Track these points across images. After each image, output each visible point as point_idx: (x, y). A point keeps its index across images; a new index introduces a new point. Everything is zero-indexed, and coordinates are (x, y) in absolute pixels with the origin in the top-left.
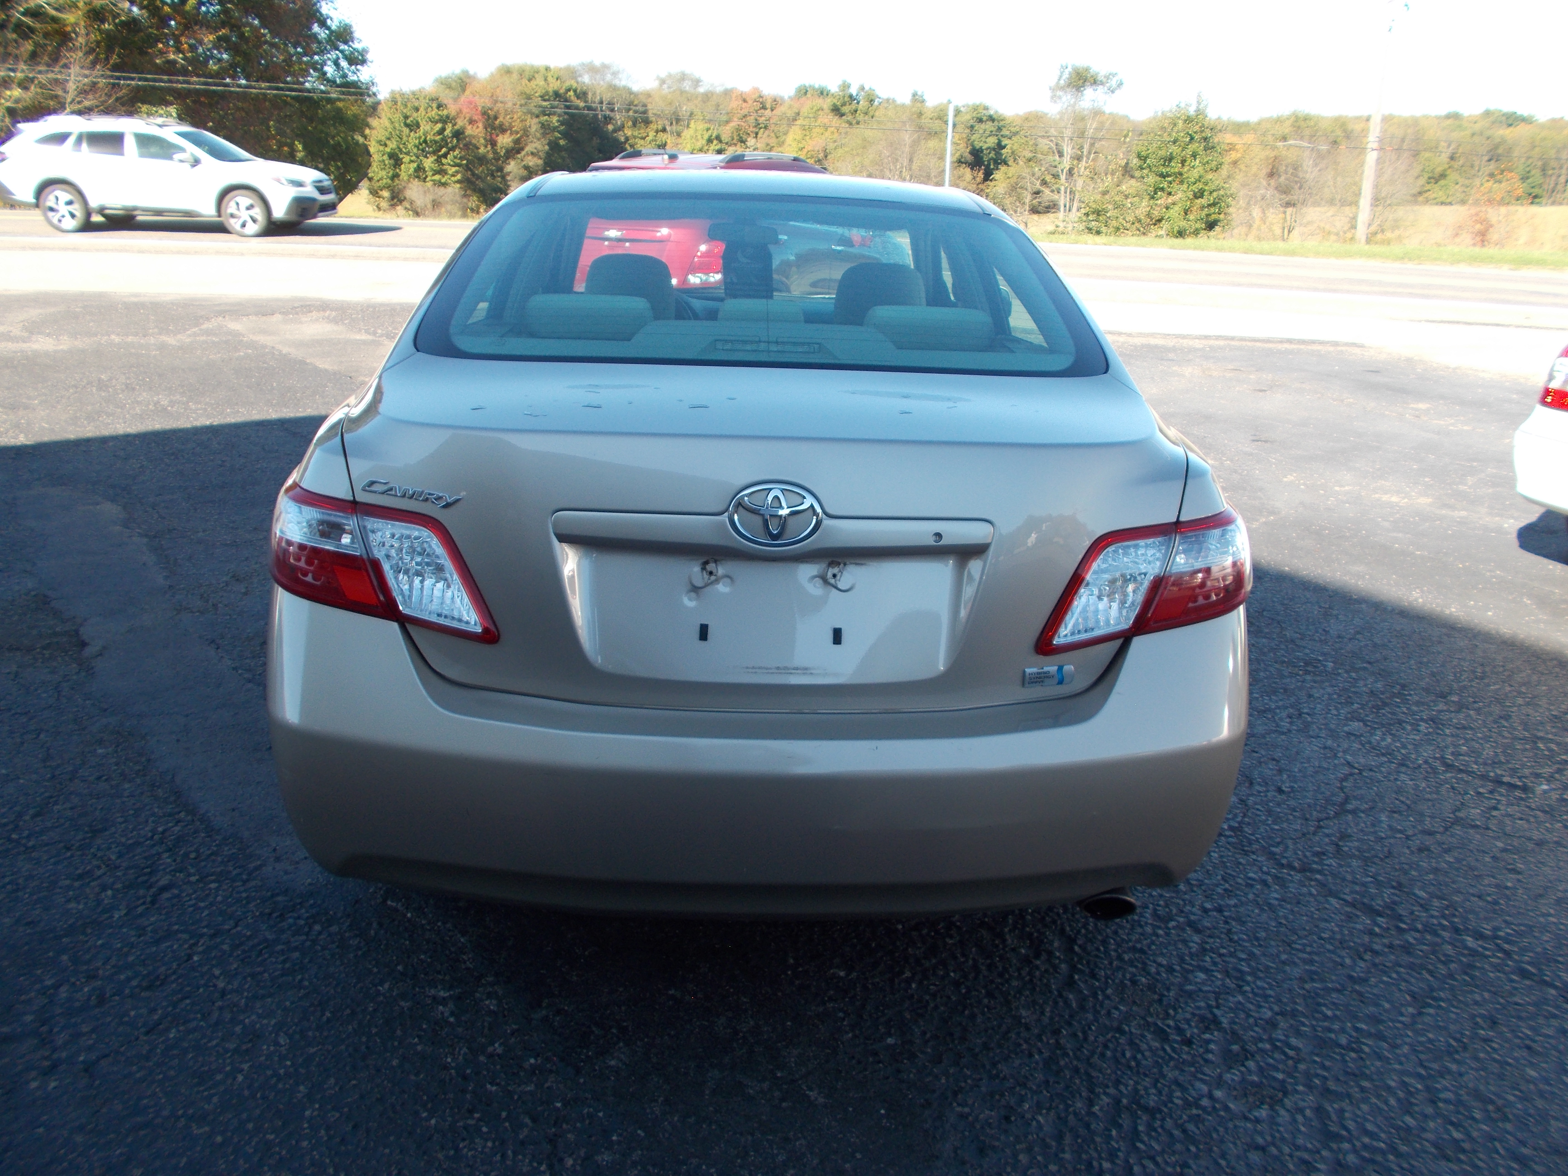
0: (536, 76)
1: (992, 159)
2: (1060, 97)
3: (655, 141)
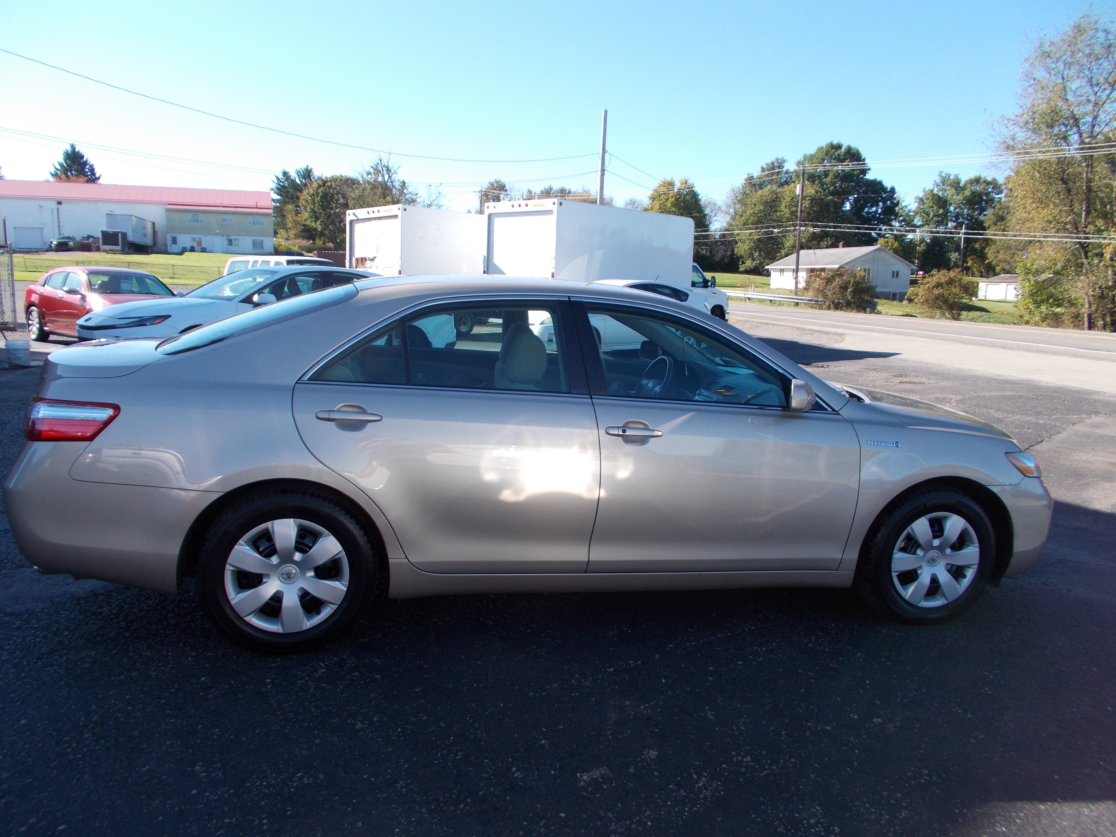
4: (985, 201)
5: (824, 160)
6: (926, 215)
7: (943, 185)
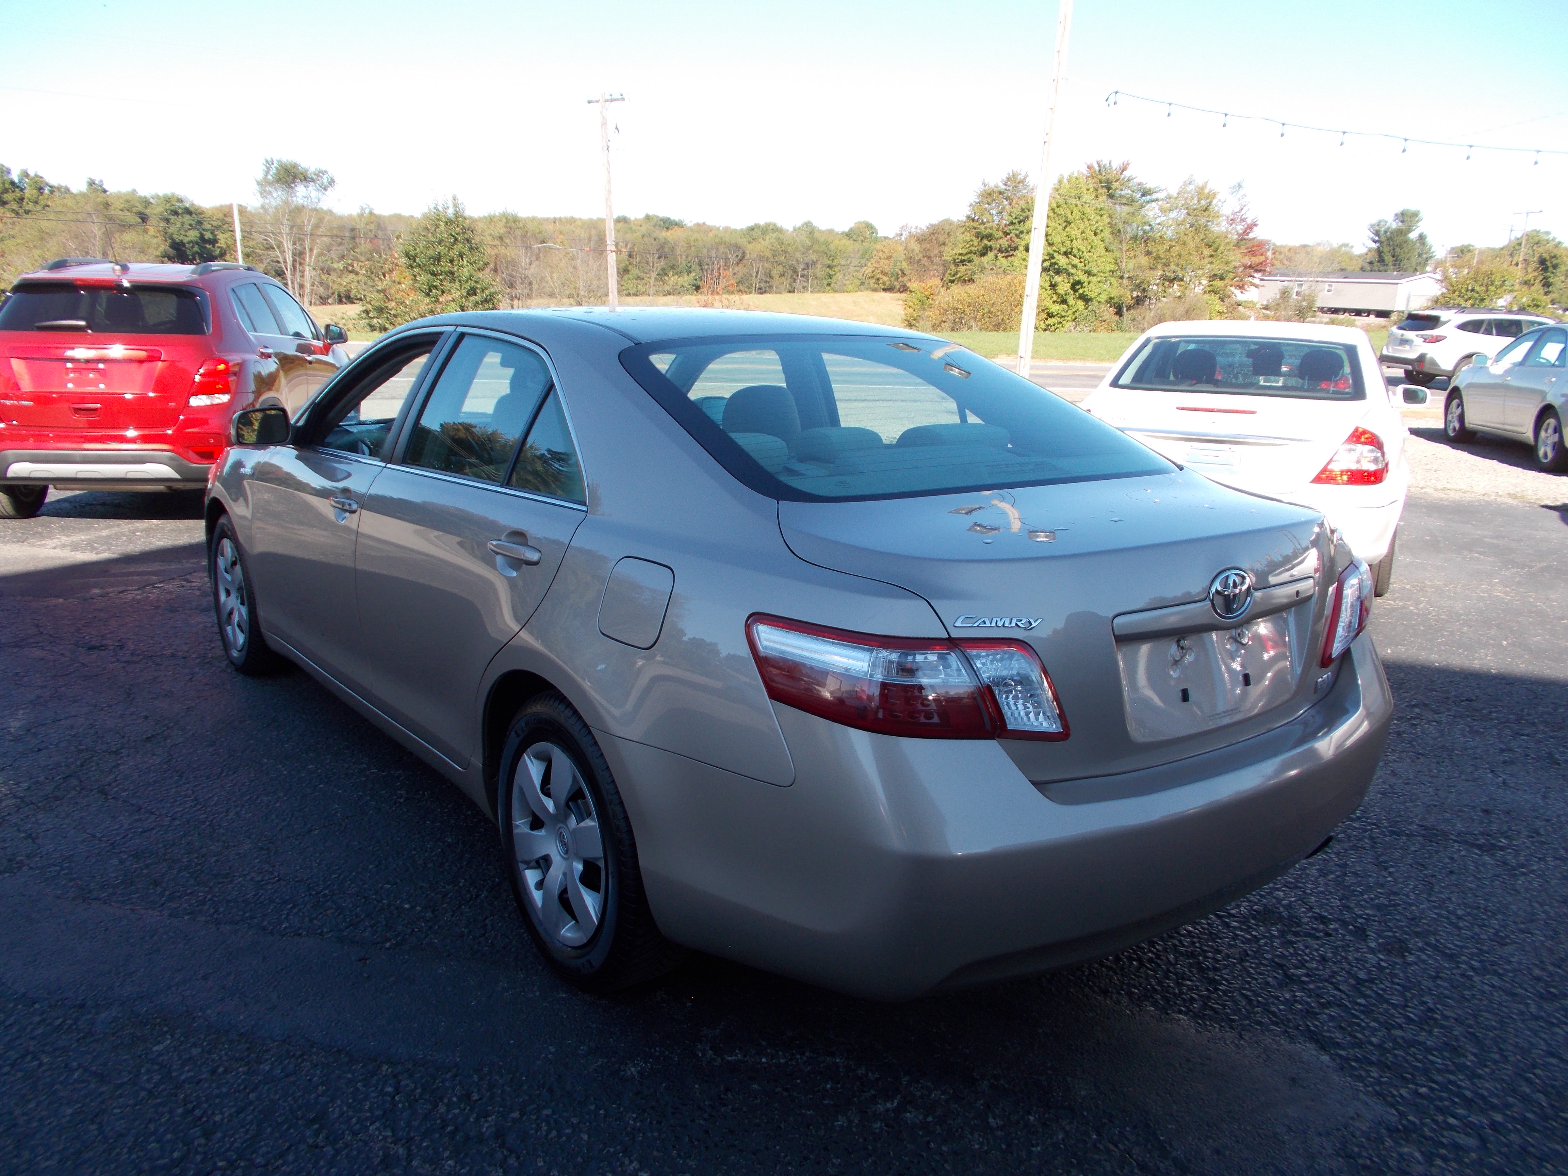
1: (197, 253)
2: (270, 193)
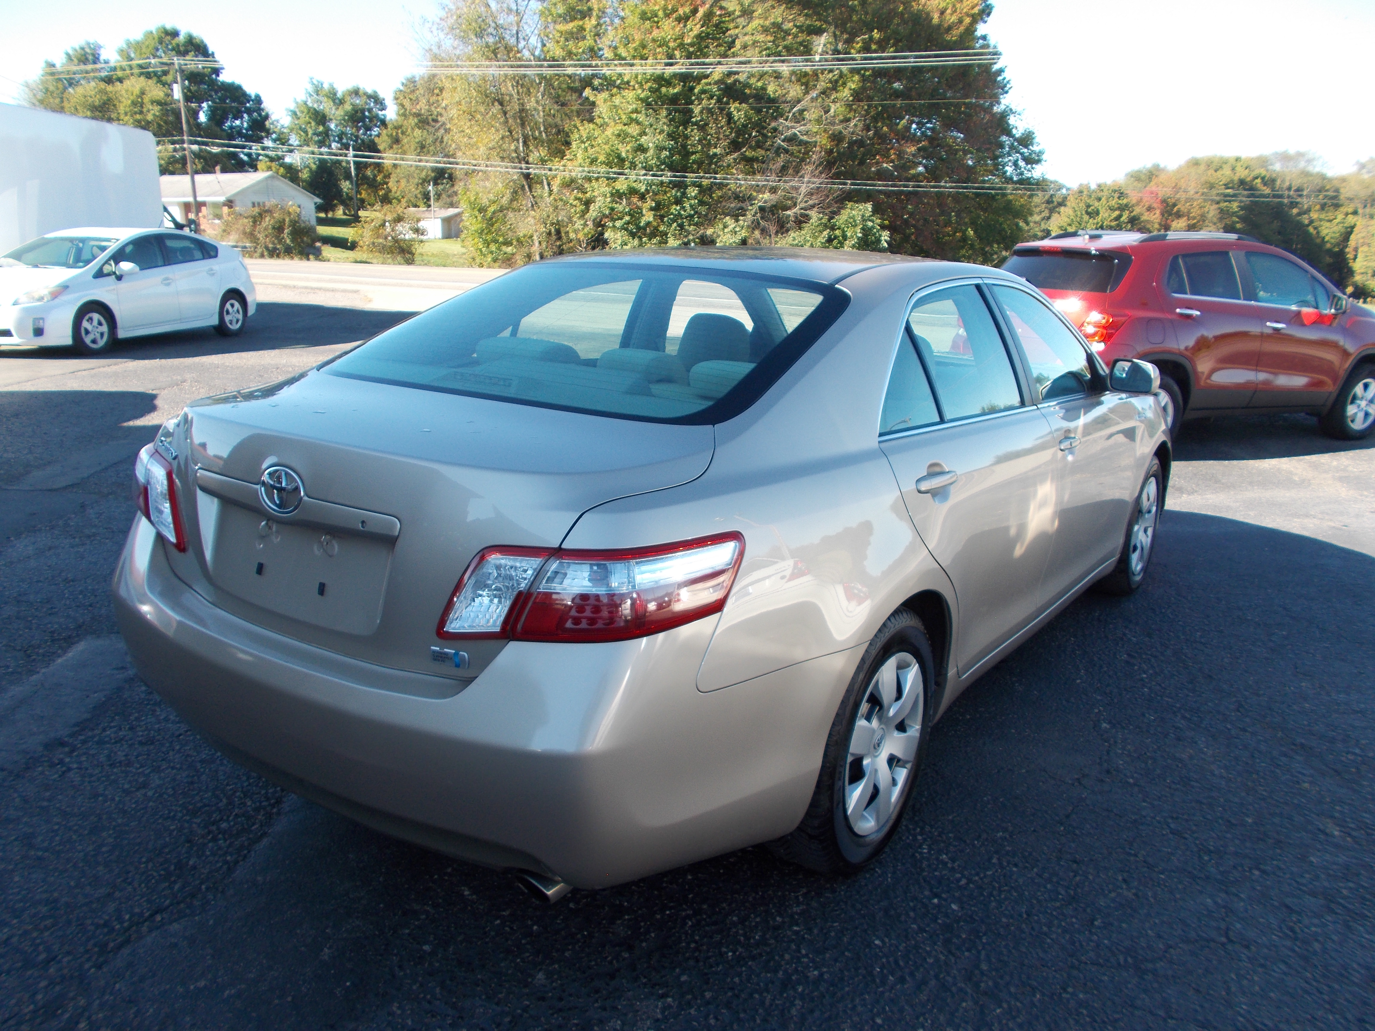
0: (1224, 166)
3: (1343, 223)
4: (368, 117)
5: (157, 50)
6: (304, 132)
7: (317, 95)
